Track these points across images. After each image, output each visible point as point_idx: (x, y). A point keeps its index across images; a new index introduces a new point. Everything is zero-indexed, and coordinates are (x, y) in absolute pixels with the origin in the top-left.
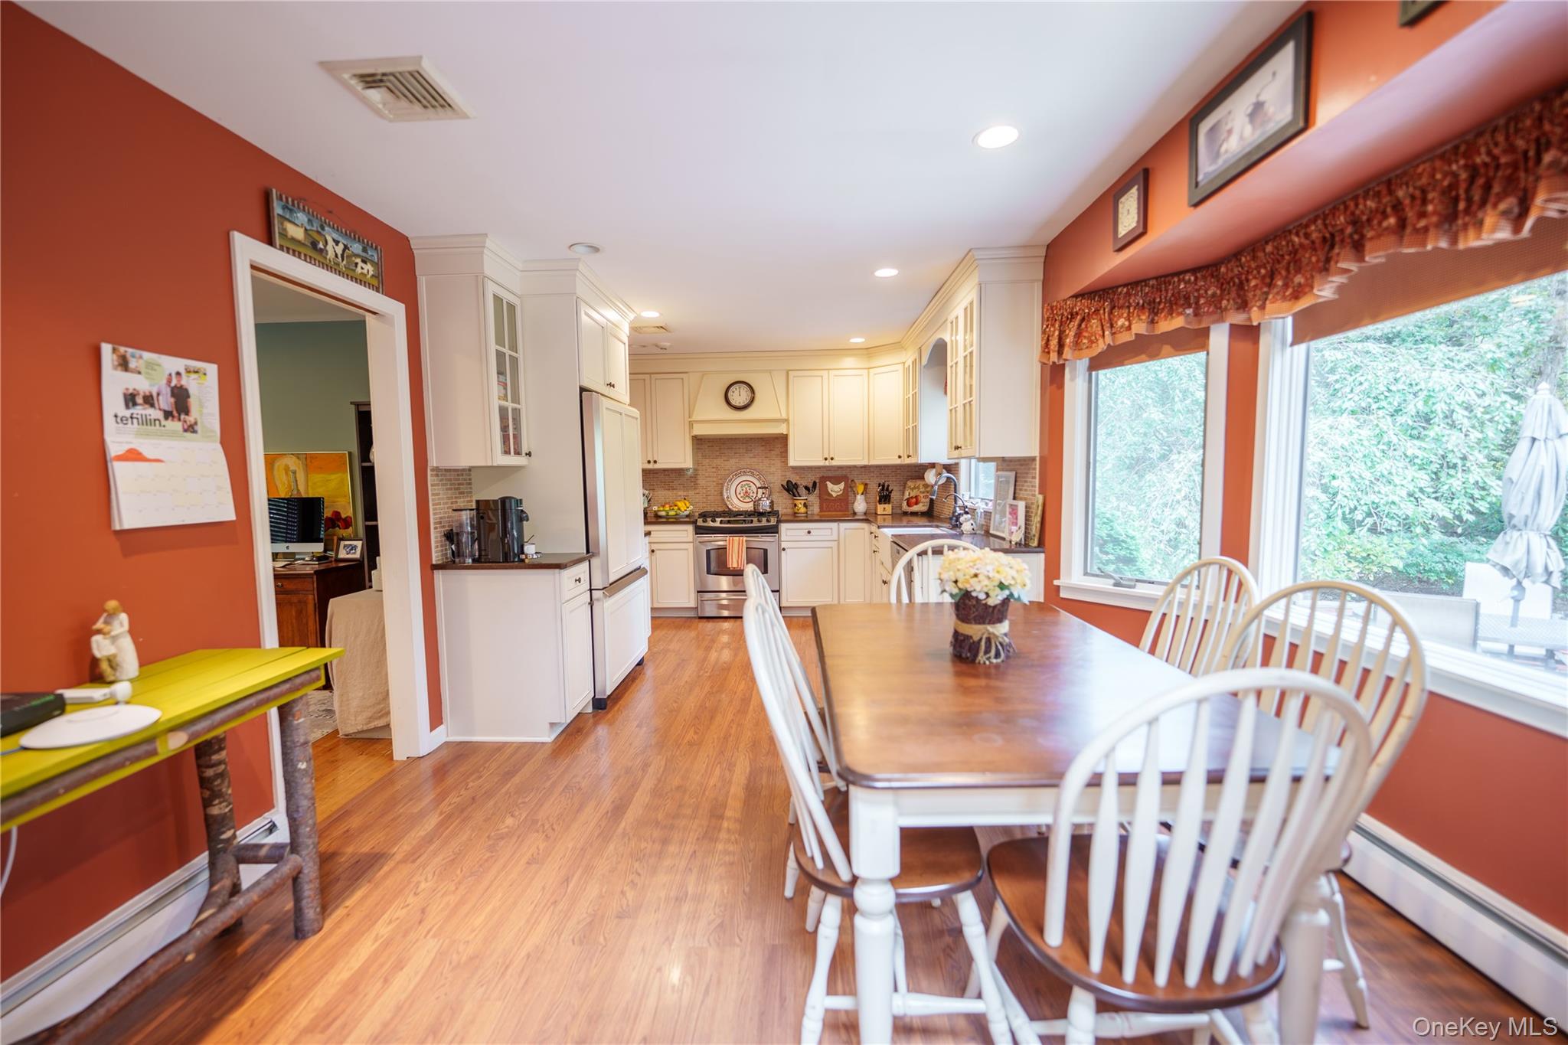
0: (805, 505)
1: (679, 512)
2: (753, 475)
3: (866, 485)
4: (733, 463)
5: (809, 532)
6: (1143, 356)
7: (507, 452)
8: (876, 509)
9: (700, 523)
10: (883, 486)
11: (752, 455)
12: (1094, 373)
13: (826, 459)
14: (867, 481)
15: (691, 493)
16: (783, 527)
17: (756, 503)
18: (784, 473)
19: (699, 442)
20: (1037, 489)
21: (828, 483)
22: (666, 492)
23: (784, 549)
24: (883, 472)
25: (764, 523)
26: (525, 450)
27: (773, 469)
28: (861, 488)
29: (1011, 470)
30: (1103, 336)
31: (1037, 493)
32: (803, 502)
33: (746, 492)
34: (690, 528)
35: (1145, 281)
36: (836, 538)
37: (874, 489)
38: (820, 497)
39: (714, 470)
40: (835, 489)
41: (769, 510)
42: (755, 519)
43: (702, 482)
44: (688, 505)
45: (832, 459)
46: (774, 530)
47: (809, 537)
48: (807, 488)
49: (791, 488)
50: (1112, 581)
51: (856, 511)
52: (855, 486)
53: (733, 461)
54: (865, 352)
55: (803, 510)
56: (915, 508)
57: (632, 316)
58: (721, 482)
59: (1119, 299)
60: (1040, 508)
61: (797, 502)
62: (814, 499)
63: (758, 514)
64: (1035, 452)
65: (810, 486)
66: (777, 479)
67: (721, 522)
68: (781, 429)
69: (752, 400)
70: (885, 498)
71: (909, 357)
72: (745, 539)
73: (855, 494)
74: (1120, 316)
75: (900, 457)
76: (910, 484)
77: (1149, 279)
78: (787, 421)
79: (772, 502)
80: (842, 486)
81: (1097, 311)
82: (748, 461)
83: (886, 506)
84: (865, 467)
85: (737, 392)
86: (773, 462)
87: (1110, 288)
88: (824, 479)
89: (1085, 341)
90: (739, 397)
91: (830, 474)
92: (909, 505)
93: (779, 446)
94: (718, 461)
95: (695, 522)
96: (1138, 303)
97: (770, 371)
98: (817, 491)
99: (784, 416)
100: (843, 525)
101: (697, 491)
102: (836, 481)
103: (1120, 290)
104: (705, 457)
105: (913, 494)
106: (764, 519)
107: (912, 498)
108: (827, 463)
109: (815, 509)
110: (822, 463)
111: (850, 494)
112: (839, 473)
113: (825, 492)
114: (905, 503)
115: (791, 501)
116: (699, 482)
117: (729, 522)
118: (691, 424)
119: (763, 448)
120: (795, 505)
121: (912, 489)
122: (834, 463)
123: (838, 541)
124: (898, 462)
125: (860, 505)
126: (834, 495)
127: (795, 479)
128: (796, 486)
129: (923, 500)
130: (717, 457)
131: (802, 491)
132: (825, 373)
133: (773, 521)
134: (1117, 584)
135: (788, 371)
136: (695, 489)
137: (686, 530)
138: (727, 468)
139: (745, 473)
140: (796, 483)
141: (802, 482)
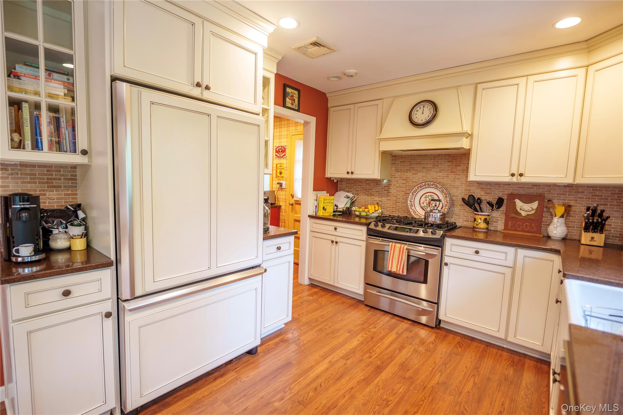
0: (486, 221)
1: (368, 213)
2: (436, 188)
3: (568, 208)
4: (420, 176)
5: (477, 253)
8: (580, 236)
9: (372, 226)
11: (438, 170)
13: (513, 175)
14: (572, 203)
15: (384, 199)
16: (449, 242)
18: (468, 188)
21: (517, 201)
22: (366, 197)
23: (446, 264)
24: (597, 193)
25: (430, 234)
27: (457, 183)
28: (560, 210)
32: (483, 218)
34: (364, 229)
36: (511, 265)
37: (581, 211)
38: (507, 215)
39: (404, 182)
42: (421, 230)
43: (393, 190)
45: (521, 175)
46: (438, 244)
47: (476, 257)
48: (490, 204)
49: (473, 203)
51: (551, 234)
52: (554, 208)
53: (420, 175)
55: (483, 225)
58: (408, 192)
61: (478, 217)
62: (498, 216)
65: (494, 202)
66: (460, 193)
67: (390, 228)
68: (464, 143)
69: (434, 117)
70: (595, 226)
72: (406, 247)
73: (552, 215)
78: (470, 136)
79: (446, 214)
80: (535, 205)
82: (433, 175)
83: (596, 235)
84: (569, 186)
85: (420, 111)
86: (457, 177)
88: (512, 197)
90: (421, 116)
91: (522, 192)
94: (409, 174)
95: (368, 225)
97: (456, 88)
98: (503, 208)
99: (467, 129)
100: (522, 252)
102: (527, 199)
104: (397, 170)
106: (430, 231)
108: (514, 179)
109: (500, 226)
110: (507, 179)
111: (545, 215)
112: (534, 191)
113: (512, 208)
115: (472, 215)
116: (391, 191)
117: (396, 229)
118: (380, 142)
119: (450, 164)
120: (475, 220)
122: (523, 180)
123: (514, 268)
125: (557, 229)
126: (524, 214)
127: (478, 193)
128: (479, 201)
130: (406, 171)
131: (484, 206)
132: (522, 81)
133: (441, 234)
135: (476, 85)
136: (388, 196)
137: (362, 230)
138: (414, 180)
139: (429, 186)
140: (479, 199)
141: (486, 197)
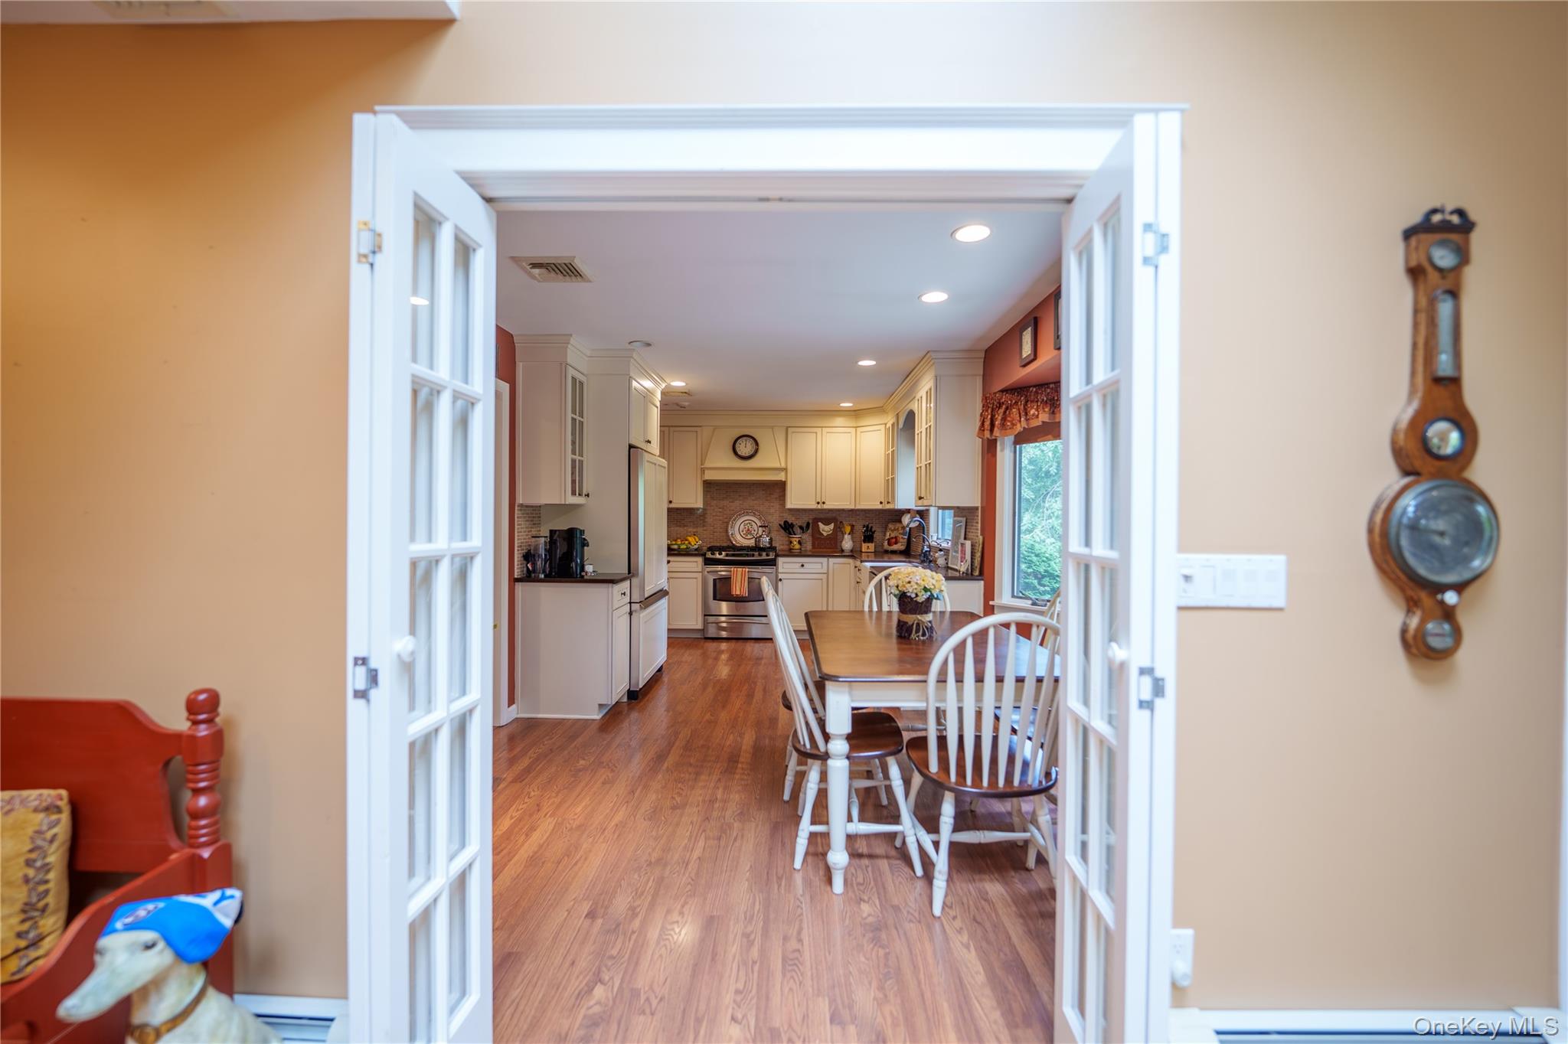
0: (800, 543)
1: (689, 546)
2: (754, 515)
3: (853, 526)
4: (737, 505)
5: (803, 566)
6: (1050, 436)
7: (573, 493)
8: (861, 547)
9: (709, 555)
10: (867, 527)
11: (753, 498)
12: (1018, 446)
13: (818, 503)
14: (854, 523)
15: (700, 530)
16: (781, 560)
17: (758, 539)
18: (781, 515)
19: (708, 485)
20: (979, 532)
21: (820, 523)
22: (678, 528)
23: (781, 580)
24: (868, 515)
25: (764, 556)
26: (585, 492)
27: (772, 511)
28: (848, 529)
29: (963, 517)
30: (1020, 421)
31: (979, 534)
32: (797, 540)
33: (748, 530)
34: (700, 560)
35: (1047, 384)
36: (826, 572)
37: (860, 529)
38: (813, 536)
39: (720, 510)
40: (826, 529)
41: (768, 545)
42: (757, 553)
43: (709, 520)
44: (697, 540)
45: (824, 503)
46: (772, 563)
47: (802, 570)
48: (801, 528)
49: (787, 528)
50: (1030, 602)
51: (844, 548)
52: (844, 527)
53: (737, 503)
54: (853, 413)
55: (797, 546)
56: (895, 547)
57: (664, 385)
58: (726, 520)
59: (1030, 395)
60: (981, 546)
61: (793, 540)
62: (807, 537)
63: (757, 548)
64: (978, 504)
65: (804, 525)
66: (775, 519)
67: (727, 555)
68: (781, 477)
69: (756, 451)
70: (869, 538)
71: (890, 420)
72: (747, 570)
73: (843, 534)
74: (1032, 408)
75: (881, 503)
76: (891, 526)
77: (1050, 383)
78: (785, 470)
79: (771, 539)
80: (832, 526)
81: (1016, 403)
82: (750, 503)
83: (870, 545)
84: (852, 510)
85: (743, 445)
86: (772, 504)
87: (1025, 387)
88: (816, 520)
89: (1009, 424)
90: (745, 448)
91: (822, 516)
92: (889, 544)
93: (778, 491)
94: (725, 503)
95: (704, 555)
96: (1043, 400)
97: (772, 428)
98: (810, 531)
99: (783, 466)
100: (832, 560)
101: (705, 528)
102: (827, 522)
103: (1031, 389)
104: (712, 498)
105: (893, 535)
106: (764, 554)
107: (892, 538)
108: (819, 507)
109: (809, 546)
110: (814, 506)
111: (839, 534)
112: (829, 515)
113: (817, 530)
114: (886, 543)
115: (787, 539)
116: (707, 520)
117: (733, 555)
118: (703, 471)
119: (764, 492)
120: (791, 542)
121: (893, 531)
122: (825, 507)
123: (827, 574)
124: (880, 507)
125: (847, 544)
126: (825, 534)
127: (791, 520)
128: (792, 526)
129: (901, 540)
130: (723, 499)
131: (797, 530)
132: (818, 430)
133: (772, 556)
134: (1034, 604)
135: (787, 428)
136: (704, 526)
137: (696, 562)
138: (732, 509)
139: (748, 514)
140: (792, 524)
141: (797, 523)
